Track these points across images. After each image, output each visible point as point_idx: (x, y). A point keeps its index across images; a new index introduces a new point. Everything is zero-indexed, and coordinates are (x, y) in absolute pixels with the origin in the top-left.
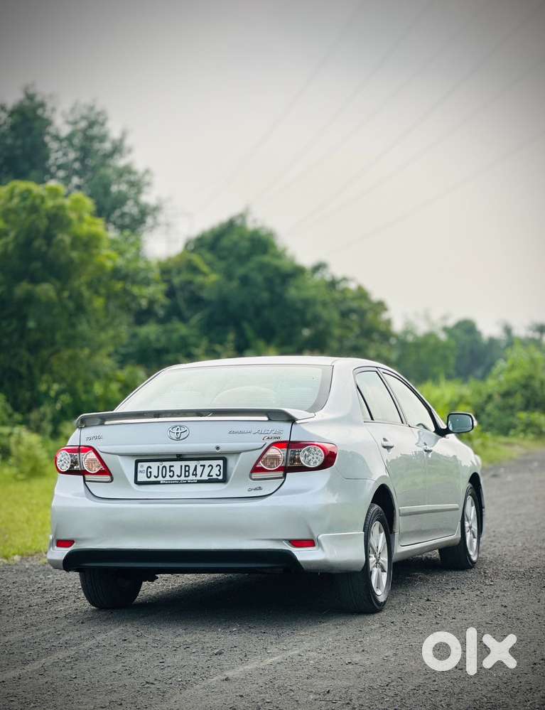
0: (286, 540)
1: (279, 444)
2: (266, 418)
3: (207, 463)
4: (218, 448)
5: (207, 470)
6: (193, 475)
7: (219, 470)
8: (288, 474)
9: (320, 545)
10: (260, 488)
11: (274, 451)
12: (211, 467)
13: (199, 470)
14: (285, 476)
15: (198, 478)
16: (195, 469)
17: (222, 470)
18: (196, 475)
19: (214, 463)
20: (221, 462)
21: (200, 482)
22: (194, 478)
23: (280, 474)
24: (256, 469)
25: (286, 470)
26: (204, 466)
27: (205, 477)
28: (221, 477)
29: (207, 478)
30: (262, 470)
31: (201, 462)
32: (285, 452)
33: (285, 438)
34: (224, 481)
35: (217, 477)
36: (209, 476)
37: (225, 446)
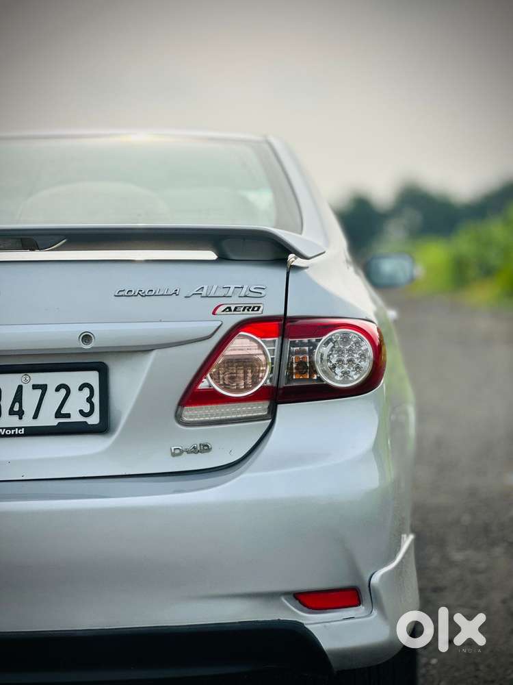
0: (286, 594)
1: (258, 326)
2: (211, 255)
3: (52, 379)
4: (87, 338)
5: (53, 400)
6: (11, 412)
7: (89, 400)
8: (282, 409)
9: (375, 600)
10: (205, 448)
11: (243, 345)
12: (63, 392)
13: (30, 399)
14: (272, 413)
15: (28, 421)
16: (18, 397)
17: (96, 400)
18: (20, 414)
19: (74, 379)
20: (93, 378)
21: (32, 432)
22: (14, 421)
23: (261, 408)
24: (194, 396)
25: (276, 396)
26: (44, 388)
27: (48, 419)
28: (94, 419)
29: (54, 422)
30: (211, 397)
31: (32, 375)
32: (276, 347)
33: (272, 307)
34: (103, 428)
35: (81, 419)
36: (58, 414)
37: (106, 332)
